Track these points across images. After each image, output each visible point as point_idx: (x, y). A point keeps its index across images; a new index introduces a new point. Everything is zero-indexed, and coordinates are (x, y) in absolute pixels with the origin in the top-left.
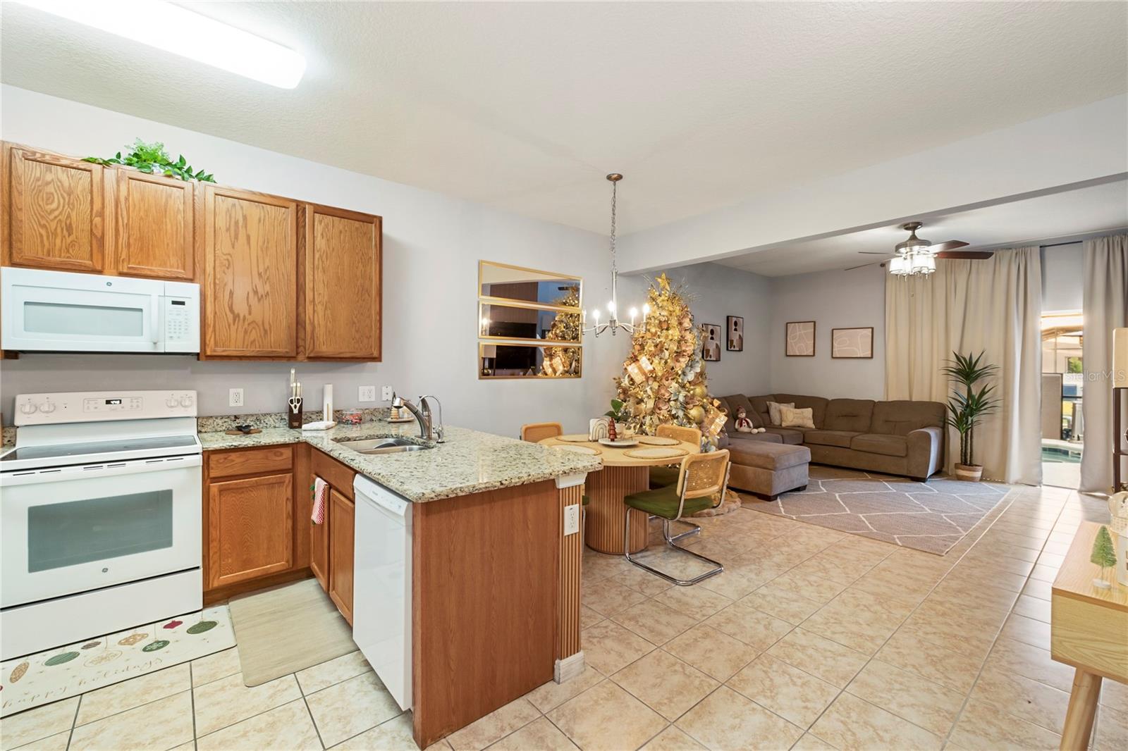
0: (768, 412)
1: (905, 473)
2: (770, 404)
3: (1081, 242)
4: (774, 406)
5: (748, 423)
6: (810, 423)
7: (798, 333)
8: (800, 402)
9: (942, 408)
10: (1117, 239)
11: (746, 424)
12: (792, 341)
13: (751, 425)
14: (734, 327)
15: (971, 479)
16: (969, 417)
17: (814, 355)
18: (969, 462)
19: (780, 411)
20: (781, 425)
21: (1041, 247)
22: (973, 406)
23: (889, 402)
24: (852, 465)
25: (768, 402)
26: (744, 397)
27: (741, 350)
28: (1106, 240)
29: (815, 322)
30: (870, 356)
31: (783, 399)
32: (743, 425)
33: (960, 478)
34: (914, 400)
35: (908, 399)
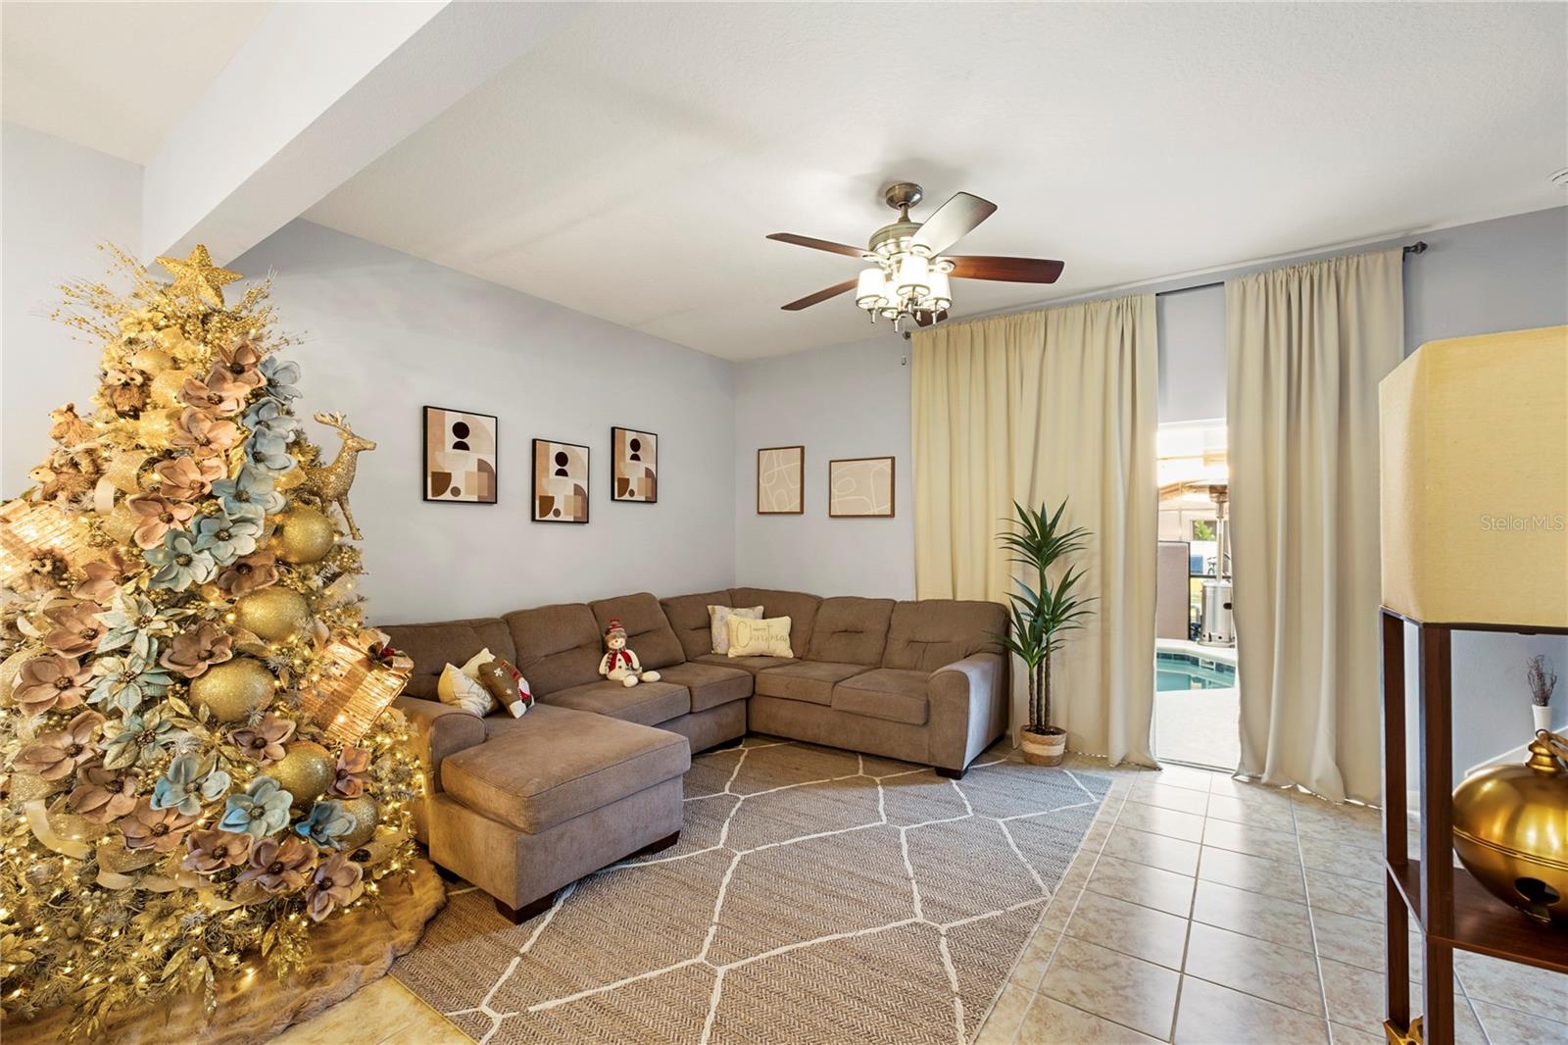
0: (709, 626)
1: (924, 759)
2: (714, 610)
3: (1223, 283)
4: (721, 613)
5: (628, 659)
6: (784, 649)
7: (776, 469)
8: (772, 603)
9: (1003, 617)
10: (1281, 275)
11: (623, 663)
12: (767, 485)
13: (636, 663)
14: (629, 452)
15: (1048, 762)
16: (1044, 635)
17: (802, 512)
18: (1043, 727)
19: (727, 625)
20: (727, 655)
21: (1157, 295)
22: (1049, 612)
23: (921, 602)
24: (836, 742)
25: (709, 607)
26: (654, 598)
27: (652, 500)
28: (1262, 279)
29: (802, 448)
30: (889, 513)
31: (739, 598)
32: (618, 664)
33: (1030, 760)
34: (959, 599)
35: (951, 598)
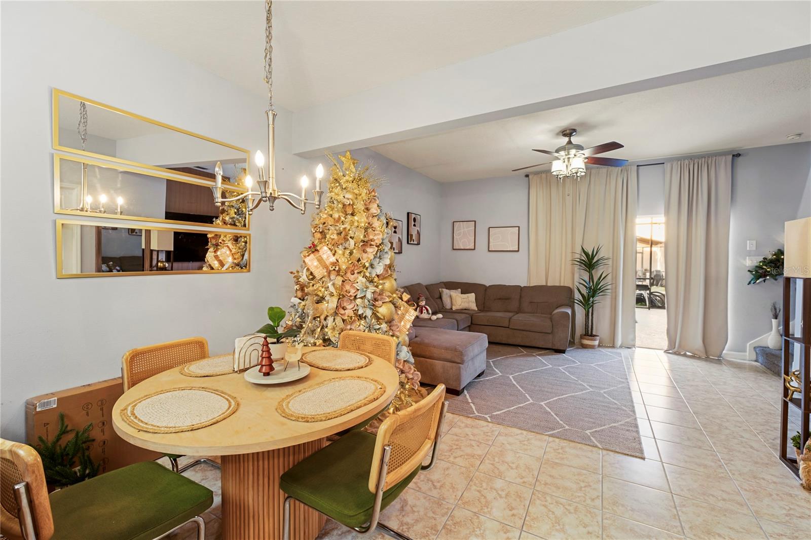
0: (440, 297)
1: (550, 346)
2: (443, 291)
3: (664, 163)
4: (446, 292)
5: (427, 310)
6: (474, 306)
7: (462, 231)
8: (466, 288)
9: (569, 291)
10: (687, 162)
11: (425, 311)
12: (458, 237)
13: (430, 311)
14: (413, 223)
15: (592, 347)
16: (591, 298)
17: (474, 249)
18: (590, 333)
19: (451, 297)
20: (452, 309)
21: (637, 166)
22: (594, 290)
23: (532, 287)
24: (510, 342)
25: (440, 289)
26: (423, 285)
27: (418, 244)
28: (679, 163)
29: (475, 221)
30: (517, 249)
31: (451, 286)
32: (424, 312)
33: (584, 347)
34: (549, 285)
35: (545, 284)
